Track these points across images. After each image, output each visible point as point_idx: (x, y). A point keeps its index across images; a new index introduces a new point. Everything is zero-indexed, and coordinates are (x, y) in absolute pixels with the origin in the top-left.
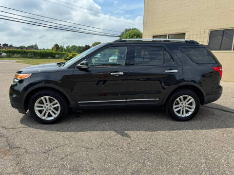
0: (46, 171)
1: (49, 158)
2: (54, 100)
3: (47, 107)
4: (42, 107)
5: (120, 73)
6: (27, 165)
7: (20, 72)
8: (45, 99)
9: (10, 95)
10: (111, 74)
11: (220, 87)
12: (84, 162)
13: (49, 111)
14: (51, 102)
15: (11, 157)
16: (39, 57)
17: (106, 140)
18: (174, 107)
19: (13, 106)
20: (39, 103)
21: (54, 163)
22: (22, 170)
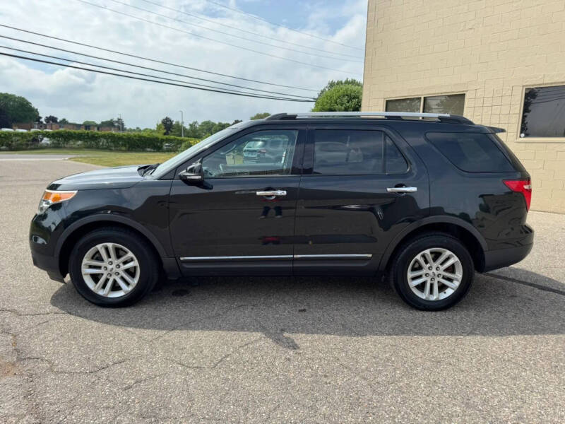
0: (86, 415)
1: (99, 387)
2: (126, 253)
3: (110, 267)
4: (99, 267)
5: (280, 193)
6: (46, 398)
7: (54, 187)
8: (107, 249)
9: (31, 239)
10: (258, 193)
11: (529, 231)
12: (173, 400)
13: (114, 277)
14: (118, 257)
15: (16, 380)
16: (124, 148)
17: (236, 350)
18: (410, 275)
19: (35, 263)
20: (92, 258)
21: (106, 397)
22: (35, 410)
